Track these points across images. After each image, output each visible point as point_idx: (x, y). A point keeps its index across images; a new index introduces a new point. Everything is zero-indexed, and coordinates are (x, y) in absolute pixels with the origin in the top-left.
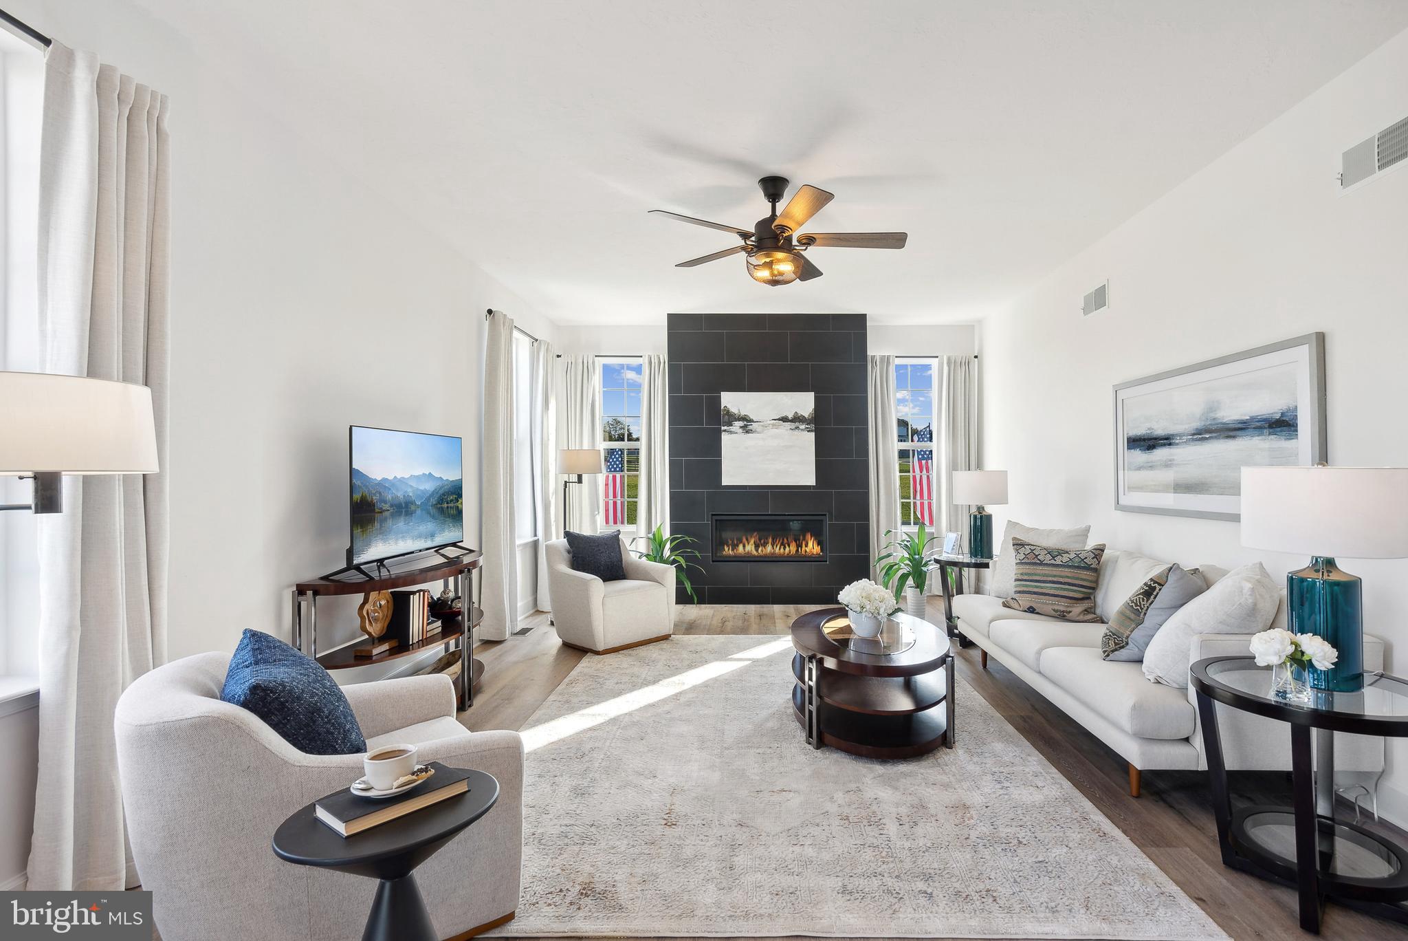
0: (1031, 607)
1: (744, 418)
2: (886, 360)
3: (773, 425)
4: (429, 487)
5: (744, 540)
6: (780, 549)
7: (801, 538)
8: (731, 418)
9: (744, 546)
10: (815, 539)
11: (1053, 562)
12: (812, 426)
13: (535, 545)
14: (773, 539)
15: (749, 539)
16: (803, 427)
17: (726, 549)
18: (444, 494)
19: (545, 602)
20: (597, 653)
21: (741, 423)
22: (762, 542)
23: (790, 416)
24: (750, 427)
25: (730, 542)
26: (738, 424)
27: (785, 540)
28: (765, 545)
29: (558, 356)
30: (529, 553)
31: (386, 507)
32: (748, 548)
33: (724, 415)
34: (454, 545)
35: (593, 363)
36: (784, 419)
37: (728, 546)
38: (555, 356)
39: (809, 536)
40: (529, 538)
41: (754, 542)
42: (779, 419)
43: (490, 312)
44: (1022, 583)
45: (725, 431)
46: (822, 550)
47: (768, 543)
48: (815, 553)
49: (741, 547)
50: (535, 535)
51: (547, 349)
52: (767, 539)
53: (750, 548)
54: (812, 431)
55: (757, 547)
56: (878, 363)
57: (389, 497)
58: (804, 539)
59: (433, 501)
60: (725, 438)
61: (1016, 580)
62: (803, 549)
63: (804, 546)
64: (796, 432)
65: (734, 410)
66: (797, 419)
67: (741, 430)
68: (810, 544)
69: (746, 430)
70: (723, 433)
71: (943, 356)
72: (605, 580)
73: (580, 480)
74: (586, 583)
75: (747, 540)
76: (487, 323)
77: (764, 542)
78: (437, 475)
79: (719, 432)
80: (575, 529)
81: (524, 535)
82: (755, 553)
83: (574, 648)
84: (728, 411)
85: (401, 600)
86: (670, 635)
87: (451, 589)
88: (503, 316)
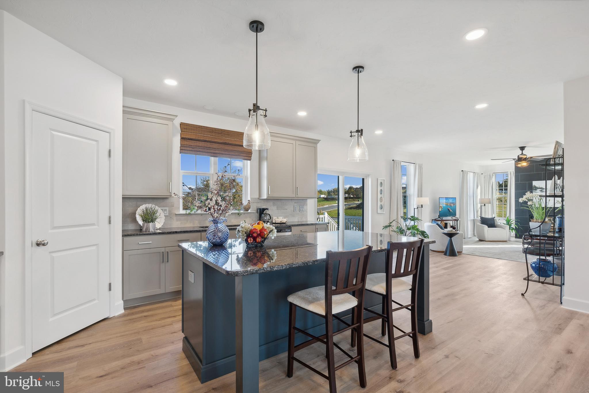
8: (536, 188)
19: (476, 234)
20: (486, 241)
21: (540, 190)
26: (538, 189)
29: (482, 174)
30: (472, 222)
33: (534, 188)
34: (454, 217)
35: (492, 175)
40: (472, 218)
43: (462, 171)
45: (534, 192)
50: (474, 218)
65: (537, 186)
67: (540, 191)
72: (489, 227)
73: (485, 205)
74: (483, 227)
76: (461, 173)
80: (483, 216)
83: (481, 240)
84: (535, 186)
85: (446, 224)
86: (507, 241)
87: (454, 224)
88: (466, 171)
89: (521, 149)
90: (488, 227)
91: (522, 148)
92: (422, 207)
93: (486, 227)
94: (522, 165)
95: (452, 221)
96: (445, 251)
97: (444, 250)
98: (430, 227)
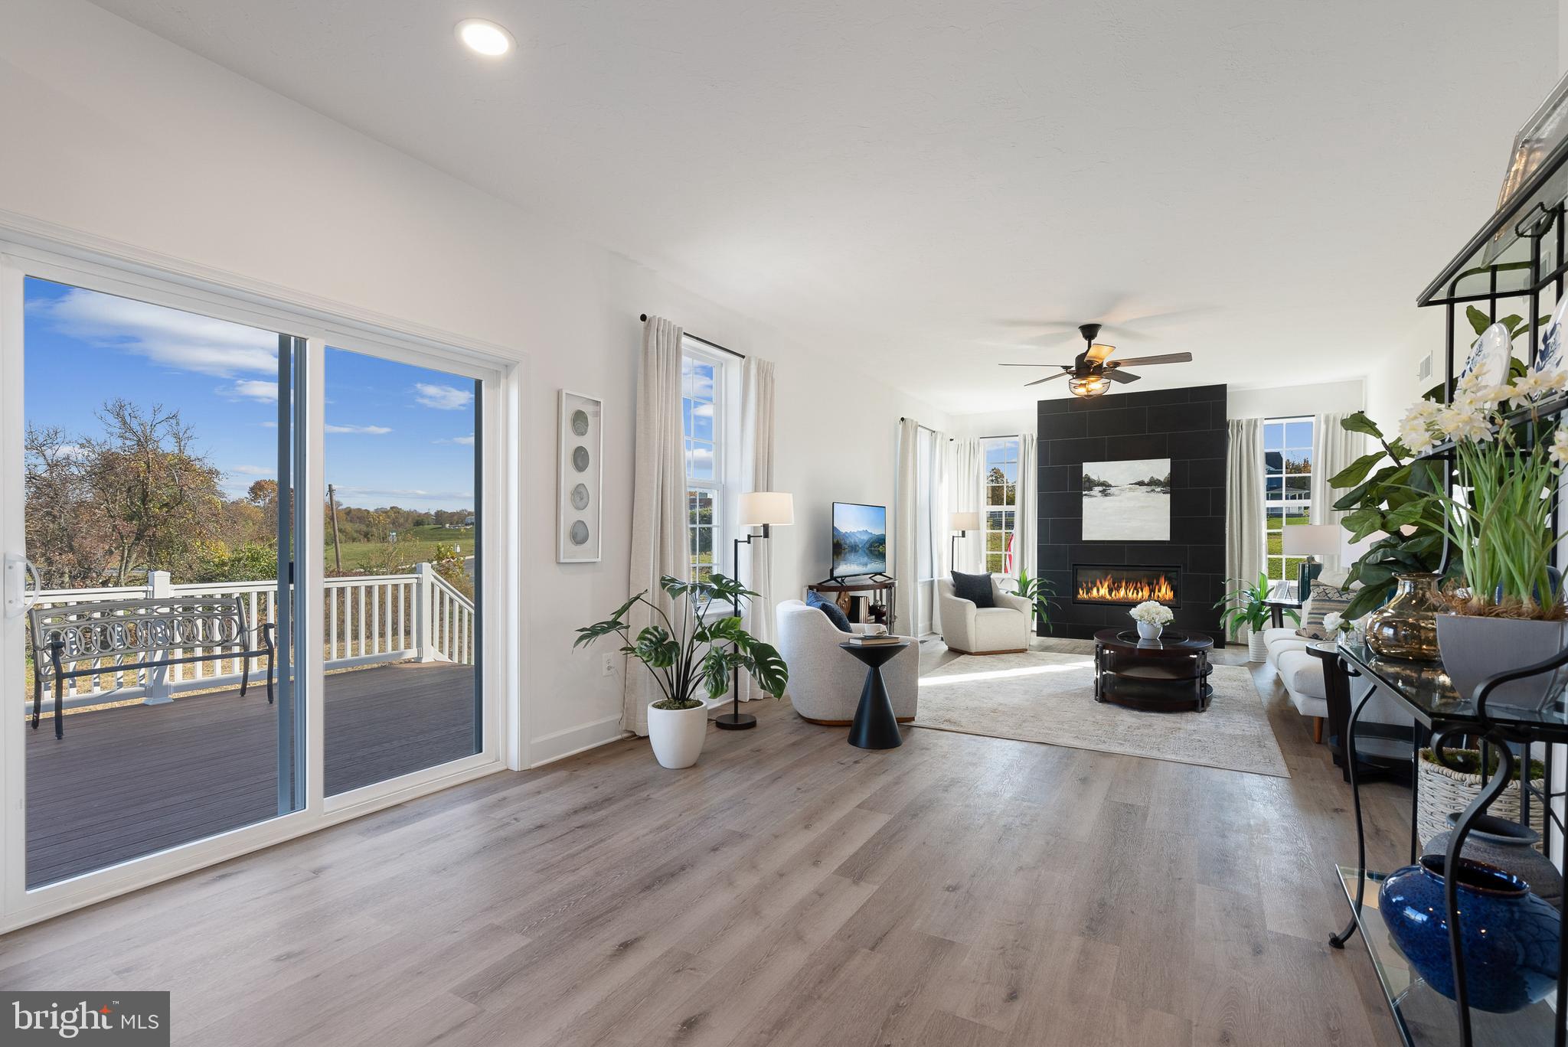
0: (1315, 634)
1: (1105, 484)
2: (1254, 424)
3: (1130, 489)
4: (865, 538)
5: (1098, 583)
6: (1133, 594)
7: (1155, 582)
8: (1091, 484)
9: (1098, 591)
10: (1168, 584)
11: (1340, 599)
12: (1168, 489)
13: (932, 582)
14: (1126, 583)
15: (1103, 581)
16: (1159, 489)
17: (1081, 592)
18: (873, 542)
20: (970, 654)
21: (1101, 488)
22: (1116, 585)
23: (1146, 480)
24: (1109, 491)
25: (1085, 585)
26: (1098, 489)
27: (1139, 585)
28: (1118, 589)
29: (951, 440)
30: (927, 588)
31: (847, 547)
32: (1102, 592)
33: (1085, 482)
34: (880, 574)
35: (978, 443)
36: (1141, 484)
37: (1083, 589)
38: (949, 440)
39: (1162, 580)
40: (928, 579)
41: (1108, 586)
42: (1136, 484)
43: (903, 419)
44: (1313, 615)
45: (1085, 495)
46: (1175, 595)
47: (1121, 587)
48: (1167, 599)
49: (1095, 590)
50: (932, 577)
51: (942, 438)
52: (1121, 582)
53: (1104, 591)
54: (1167, 493)
55: (1110, 592)
56: (1244, 427)
57: (848, 542)
58: (1158, 583)
59: (867, 546)
60: (1085, 500)
61: (1310, 614)
62: (1156, 594)
63: (1157, 590)
64: (1152, 494)
65: (1094, 477)
66: (1153, 483)
67: (1100, 494)
68: (1163, 589)
69: (1104, 493)
70: (1084, 497)
71: (1320, 415)
72: (978, 605)
73: (963, 535)
74: (964, 605)
75: (1101, 583)
76: (901, 426)
77: (1118, 585)
78: (870, 531)
79: (1081, 496)
80: (955, 570)
81: (924, 576)
82: (1108, 597)
83: (956, 651)
84: (1089, 478)
85: (855, 601)
86: (1027, 650)
87: (878, 598)
88: (912, 421)
89: (1087, 334)
90: (977, 607)
91: (1090, 331)
92: (766, 535)
93: (971, 605)
94: (1088, 391)
95: (873, 591)
96: (853, 719)
97: (851, 715)
98: (797, 618)
